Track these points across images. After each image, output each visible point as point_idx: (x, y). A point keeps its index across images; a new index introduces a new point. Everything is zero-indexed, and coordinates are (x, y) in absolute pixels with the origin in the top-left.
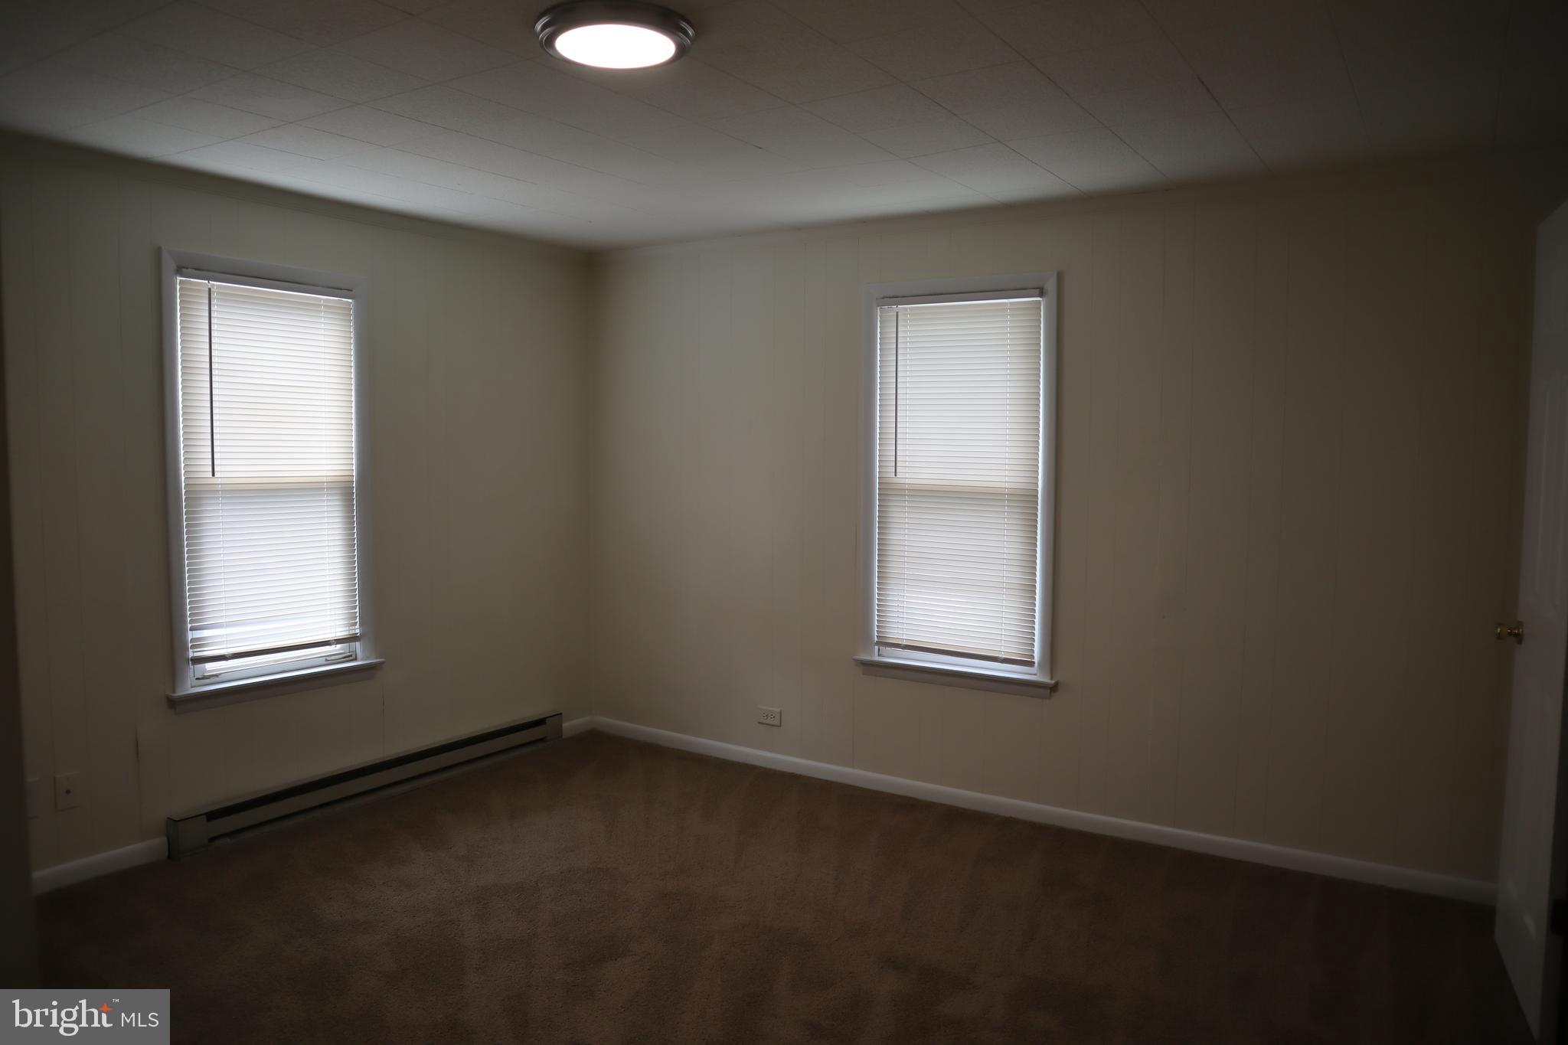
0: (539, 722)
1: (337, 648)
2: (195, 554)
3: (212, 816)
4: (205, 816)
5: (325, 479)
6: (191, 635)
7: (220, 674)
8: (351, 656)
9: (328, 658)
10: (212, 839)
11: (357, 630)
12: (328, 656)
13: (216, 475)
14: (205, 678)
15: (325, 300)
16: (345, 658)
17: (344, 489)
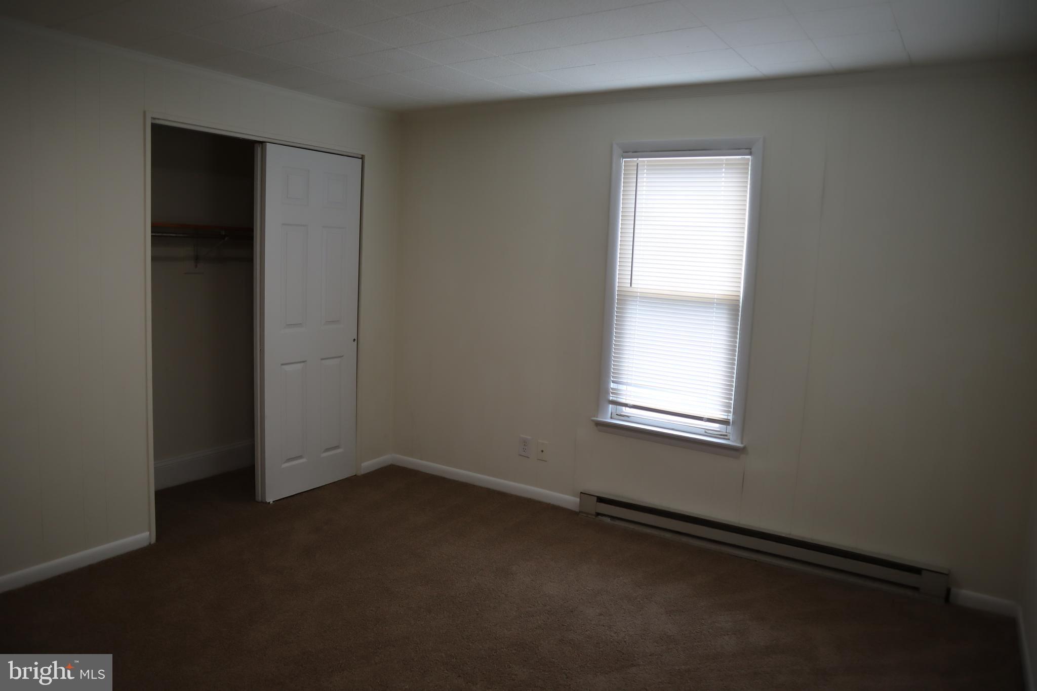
0: (916, 570)
1: (716, 426)
2: (620, 335)
3: (601, 500)
4: (596, 498)
5: (716, 296)
6: (612, 385)
7: (631, 416)
8: (726, 436)
9: (708, 431)
10: (598, 514)
11: (731, 417)
12: (707, 429)
13: (633, 286)
14: (621, 415)
15: (727, 160)
16: (721, 435)
17: (731, 306)
